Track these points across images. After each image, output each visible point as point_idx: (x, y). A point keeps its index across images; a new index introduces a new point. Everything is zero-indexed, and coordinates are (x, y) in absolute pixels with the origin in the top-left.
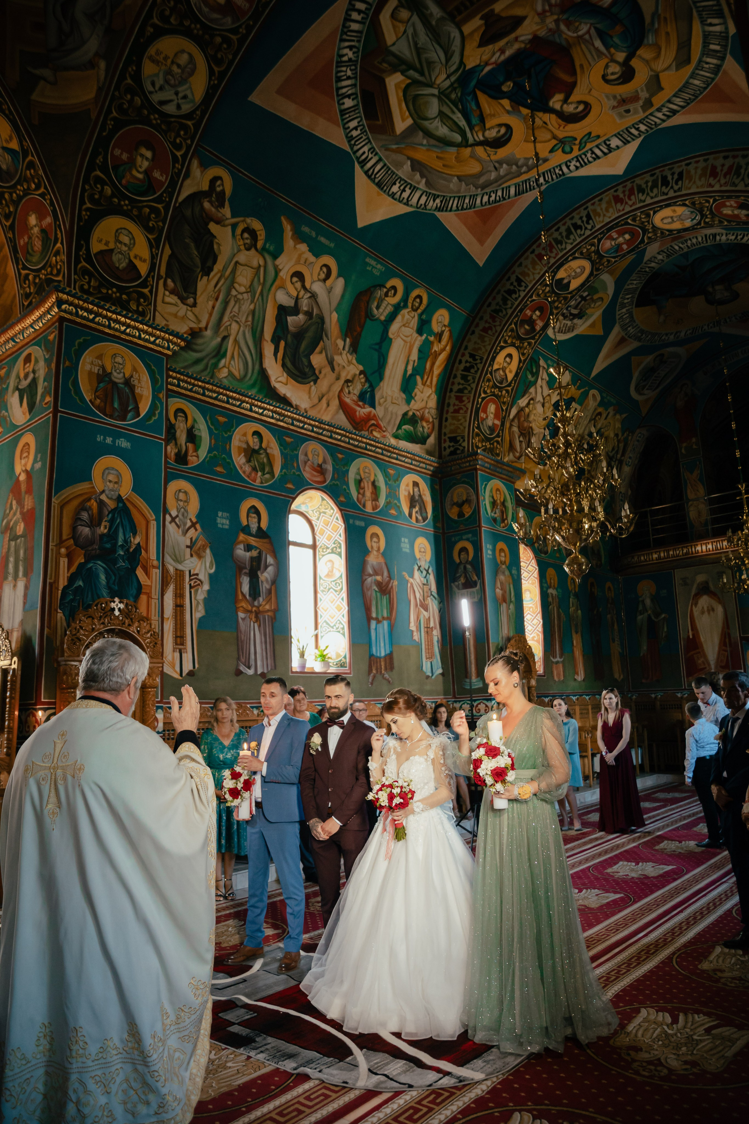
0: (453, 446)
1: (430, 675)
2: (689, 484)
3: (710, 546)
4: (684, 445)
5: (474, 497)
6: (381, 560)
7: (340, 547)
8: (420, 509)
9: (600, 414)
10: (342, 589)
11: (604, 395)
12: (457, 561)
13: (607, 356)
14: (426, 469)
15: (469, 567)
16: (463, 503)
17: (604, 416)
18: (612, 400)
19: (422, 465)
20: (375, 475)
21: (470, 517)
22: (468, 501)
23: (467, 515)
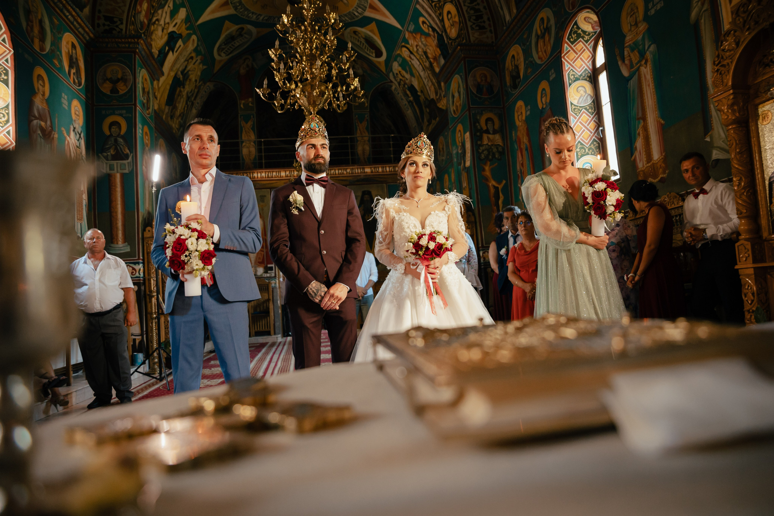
0: (108, 25)
1: (80, 236)
2: (244, 131)
3: (263, 174)
4: (243, 102)
5: (131, 77)
6: (45, 106)
7: (7, 74)
8: (77, 71)
9: (192, 58)
10: (8, 121)
11: (199, 43)
12: (108, 133)
13: (213, 12)
14: (83, 35)
15: (120, 140)
16: (118, 80)
17: (194, 61)
18: (202, 50)
19: (80, 30)
20: (42, 15)
21: (125, 95)
22: (124, 80)
23: (121, 92)
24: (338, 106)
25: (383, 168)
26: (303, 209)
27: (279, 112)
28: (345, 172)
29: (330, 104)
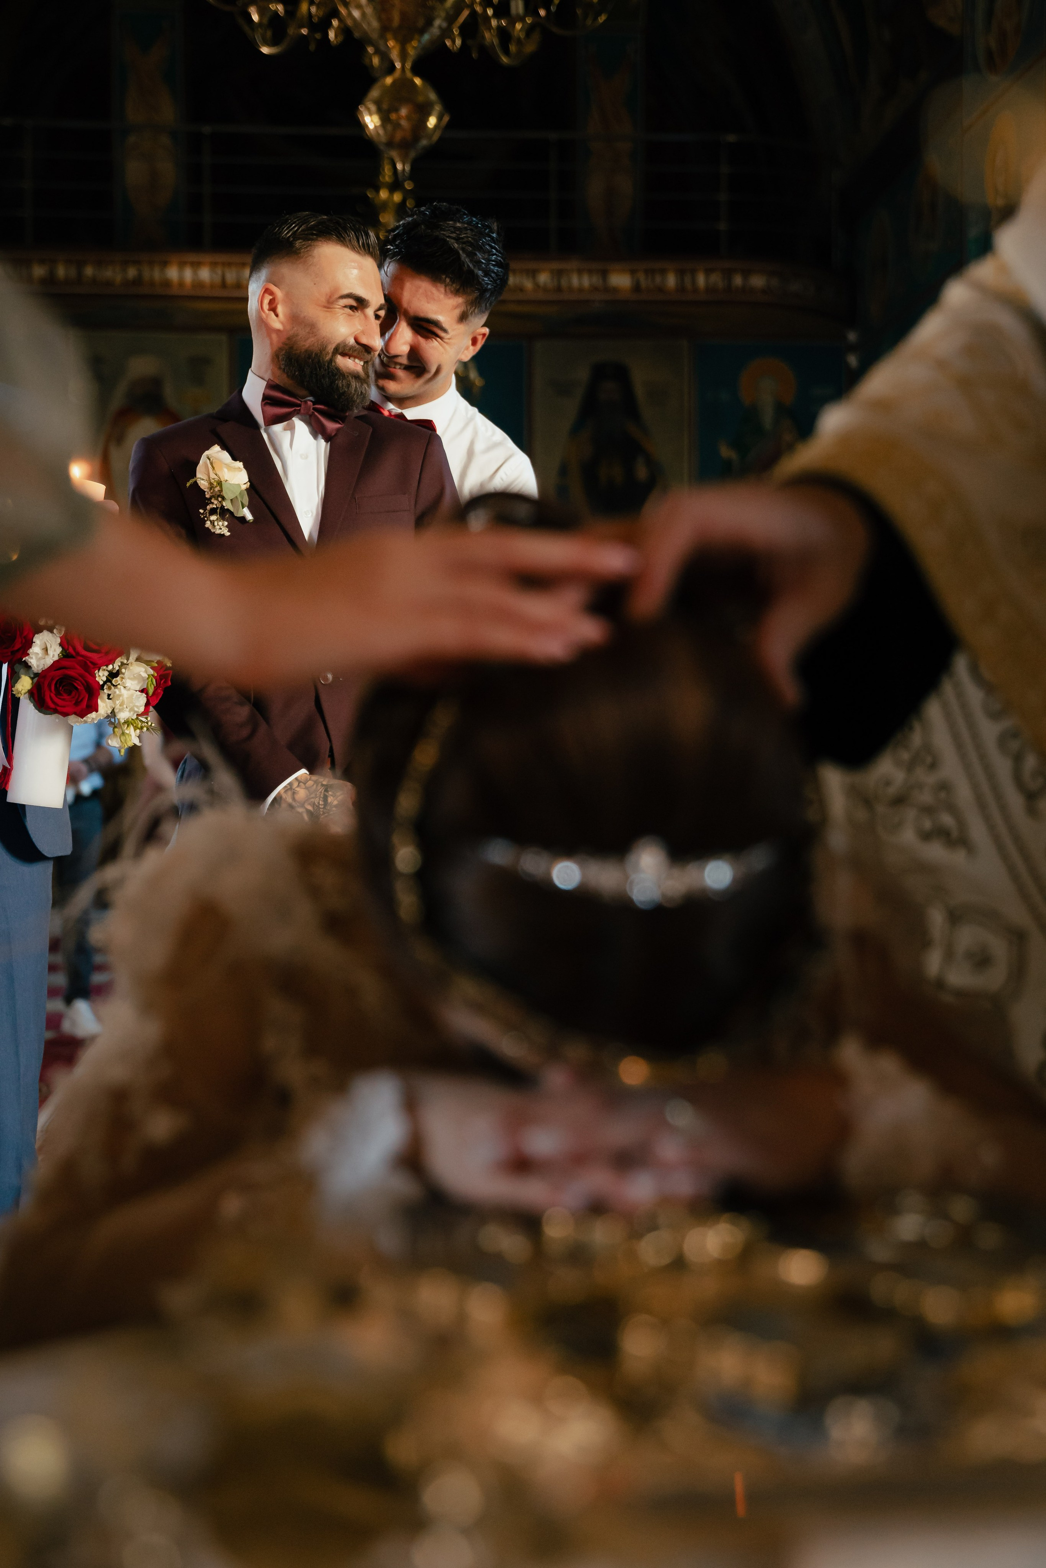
24: (504, 35)
25: (681, 273)
26: (249, 517)
27: (265, 50)
28: (528, 284)
29: (471, 29)
